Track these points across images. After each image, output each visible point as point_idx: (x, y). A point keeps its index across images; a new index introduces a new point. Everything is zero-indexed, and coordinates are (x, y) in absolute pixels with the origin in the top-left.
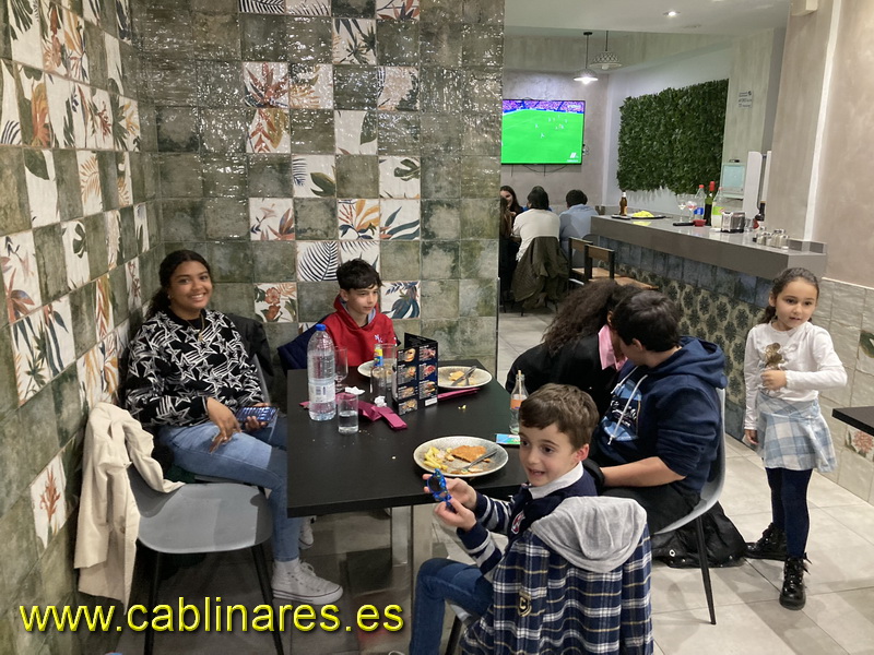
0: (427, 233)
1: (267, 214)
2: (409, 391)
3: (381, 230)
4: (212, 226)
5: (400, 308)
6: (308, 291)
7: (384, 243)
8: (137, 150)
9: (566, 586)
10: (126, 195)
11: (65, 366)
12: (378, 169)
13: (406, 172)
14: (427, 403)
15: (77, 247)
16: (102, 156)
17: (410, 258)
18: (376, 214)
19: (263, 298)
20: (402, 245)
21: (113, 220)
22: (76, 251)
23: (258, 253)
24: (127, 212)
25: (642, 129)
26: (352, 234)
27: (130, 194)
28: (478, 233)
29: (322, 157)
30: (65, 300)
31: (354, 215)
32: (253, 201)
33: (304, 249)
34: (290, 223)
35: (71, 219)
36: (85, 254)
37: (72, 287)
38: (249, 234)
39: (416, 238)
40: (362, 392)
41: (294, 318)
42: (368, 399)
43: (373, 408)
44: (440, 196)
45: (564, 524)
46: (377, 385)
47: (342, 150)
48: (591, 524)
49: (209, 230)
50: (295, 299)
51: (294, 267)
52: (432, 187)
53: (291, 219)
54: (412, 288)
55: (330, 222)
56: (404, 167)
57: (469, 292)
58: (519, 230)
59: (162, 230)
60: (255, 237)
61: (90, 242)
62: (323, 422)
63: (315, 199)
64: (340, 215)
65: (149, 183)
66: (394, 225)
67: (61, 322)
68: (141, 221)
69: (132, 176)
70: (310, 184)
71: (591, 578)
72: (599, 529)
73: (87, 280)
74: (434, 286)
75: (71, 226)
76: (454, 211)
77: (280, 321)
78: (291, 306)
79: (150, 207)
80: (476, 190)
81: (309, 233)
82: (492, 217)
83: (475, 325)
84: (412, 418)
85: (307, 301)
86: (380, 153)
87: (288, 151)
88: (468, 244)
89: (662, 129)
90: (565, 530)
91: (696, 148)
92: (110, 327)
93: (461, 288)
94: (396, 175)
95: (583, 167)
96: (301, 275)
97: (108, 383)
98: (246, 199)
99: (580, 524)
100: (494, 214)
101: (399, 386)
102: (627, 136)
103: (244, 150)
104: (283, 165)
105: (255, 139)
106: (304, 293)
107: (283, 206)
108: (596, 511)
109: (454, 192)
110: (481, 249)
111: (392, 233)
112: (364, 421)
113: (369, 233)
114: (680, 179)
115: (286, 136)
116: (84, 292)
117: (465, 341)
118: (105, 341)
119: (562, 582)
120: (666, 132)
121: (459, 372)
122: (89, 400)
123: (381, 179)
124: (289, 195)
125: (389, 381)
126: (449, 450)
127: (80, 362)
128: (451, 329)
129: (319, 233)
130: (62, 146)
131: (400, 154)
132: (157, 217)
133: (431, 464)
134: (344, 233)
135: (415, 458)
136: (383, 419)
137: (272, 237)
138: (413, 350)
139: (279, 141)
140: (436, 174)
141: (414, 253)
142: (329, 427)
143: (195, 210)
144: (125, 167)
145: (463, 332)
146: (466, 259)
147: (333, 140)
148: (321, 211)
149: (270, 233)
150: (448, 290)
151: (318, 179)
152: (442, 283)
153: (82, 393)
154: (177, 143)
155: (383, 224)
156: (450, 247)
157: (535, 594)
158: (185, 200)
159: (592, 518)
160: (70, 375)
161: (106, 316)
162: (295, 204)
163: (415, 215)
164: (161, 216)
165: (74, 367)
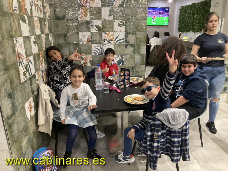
0: (127, 42)
1: (84, 36)
2: (122, 83)
3: (114, 41)
4: (69, 40)
5: (119, 62)
6: (95, 57)
7: (115, 44)
8: (49, 18)
9: (166, 132)
10: (47, 31)
11: (32, 74)
12: (113, 24)
13: (121, 25)
14: (127, 86)
15: (35, 43)
16: (40, 19)
17: (122, 49)
18: (113, 36)
19: (83, 60)
20: (120, 45)
21: (44, 37)
22: (34, 44)
23: (82, 47)
24: (47, 35)
25: (185, 15)
26: (106, 42)
27: (48, 30)
28: (141, 41)
29: (98, 21)
30: (32, 56)
31: (107, 37)
32: (80, 33)
33: (94, 46)
34: (90, 39)
35: (33, 35)
36: (37, 45)
37: (33, 53)
38: (79, 42)
39: (124, 43)
40: (109, 83)
41: (91, 65)
42: (111, 85)
43: (113, 87)
44: (130, 31)
45: (165, 115)
46: (113, 81)
47: (104, 19)
48: (173, 115)
49: (69, 41)
50: (91, 60)
51: (91, 51)
52: (128, 29)
53: (90, 38)
54: (122, 57)
55: (100, 39)
56: (120, 23)
57: (138, 58)
58: (151, 43)
59: (57, 41)
60: (81, 43)
61: (38, 42)
62: (99, 91)
63: (96, 32)
64: (103, 37)
65: (53, 27)
66: (117, 39)
67: (31, 63)
68: (51, 38)
69: (48, 26)
70: (95, 28)
71: (173, 130)
72: (175, 117)
73: (37, 52)
74: (128, 56)
75: (33, 37)
76: (134, 35)
77: (87, 66)
78: (90, 62)
79: (53, 34)
80: (140, 29)
81: (95, 42)
82: (144, 37)
83: (139, 67)
84: (123, 90)
85: (95, 60)
86: (114, 19)
87: (89, 19)
88: (138, 44)
89: (191, 15)
90: (166, 117)
91: (201, 20)
92: (44, 65)
93: (136, 57)
94: (118, 25)
95: (168, 26)
96: (93, 53)
97: (44, 80)
98: (78, 32)
99: (170, 115)
100: (145, 36)
101: (119, 81)
102: (181, 17)
103: (78, 19)
104: (88, 23)
105: (80, 16)
106: (94, 58)
107: (88, 34)
108: (174, 112)
109: (134, 30)
110: (141, 46)
111: (117, 41)
112: (110, 90)
113: (111, 42)
114: (196, 29)
115: (89, 15)
116: (37, 55)
117: (136, 71)
118: (42, 69)
119: (165, 131)
120: (192, 16)
121: (135, 79)
122: (39, 84)
123: (114, 26)
124: (89, 31)
125: (117, 81)
126: (133, 98)
127: (36, 74)
128: (133, 68)
129: (97, 42)
130: (30, 15)
131: (119, 19)
132: (55, 37)
133: (129, 101)
134: (104, 42)
135: (124, 99)
136: (115, 90)
137: (85, 43)
138: (123, 72)
139: (87, 16)
140: (129, 25)
141: (123, 47)
142: (101, 92)
143: (65, 36)
144: (46, 22)
145: (136, 69)
146: (137, 49)
147: (101, 16)
148: (98, 36)
149: (85, 42)
150: (132, 57)
151: (97, 27)
152: (130, 55)
153: (37, 82)
154: (60, 17)
155: (115, 39)
156: (133, 45)
157: (158, 134)
158: (62, 33)
159: (173, 114)
160: (34, 76)
161: (43, 62)
162: (91, 34)
163: (123, 37)
164: (56, 37)
165: (35, 74)
